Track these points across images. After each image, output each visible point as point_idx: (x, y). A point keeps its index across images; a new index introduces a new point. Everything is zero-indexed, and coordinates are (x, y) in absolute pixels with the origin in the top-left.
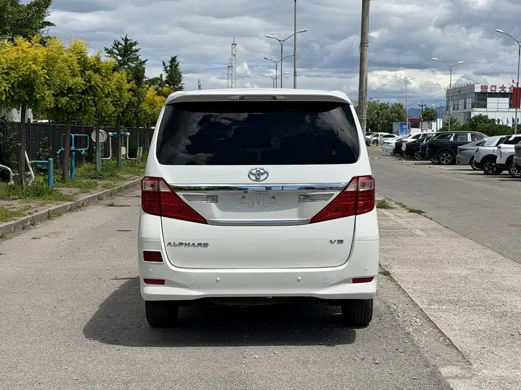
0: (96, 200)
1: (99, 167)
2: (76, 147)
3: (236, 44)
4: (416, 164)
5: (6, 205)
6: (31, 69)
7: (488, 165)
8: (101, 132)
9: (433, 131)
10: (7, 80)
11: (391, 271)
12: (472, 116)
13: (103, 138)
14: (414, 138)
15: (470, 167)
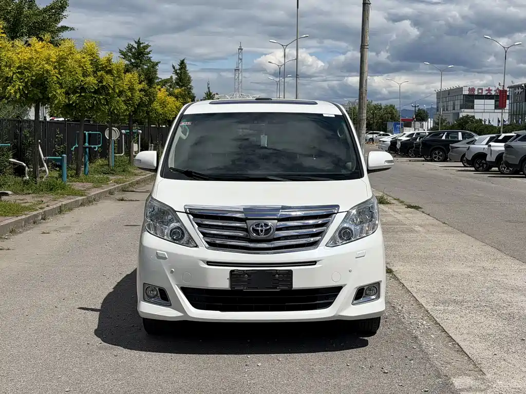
0: (108, 195)
1: (112, 163)
2: (89, 144)
3: (242, 49)
4: (410, 161)
5: (19, 200)
6: (43, 68)
7: (479, 162)
8: (114, 130)
9: (424, 130)
10: (21, 79)
11: (394, 269)
12: (461, 116)
13: (115, 136)
14: (408, 137)
15: (461, 164)
